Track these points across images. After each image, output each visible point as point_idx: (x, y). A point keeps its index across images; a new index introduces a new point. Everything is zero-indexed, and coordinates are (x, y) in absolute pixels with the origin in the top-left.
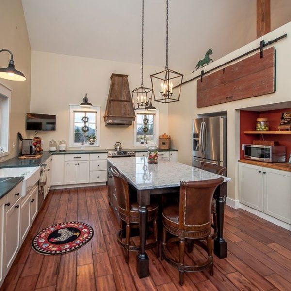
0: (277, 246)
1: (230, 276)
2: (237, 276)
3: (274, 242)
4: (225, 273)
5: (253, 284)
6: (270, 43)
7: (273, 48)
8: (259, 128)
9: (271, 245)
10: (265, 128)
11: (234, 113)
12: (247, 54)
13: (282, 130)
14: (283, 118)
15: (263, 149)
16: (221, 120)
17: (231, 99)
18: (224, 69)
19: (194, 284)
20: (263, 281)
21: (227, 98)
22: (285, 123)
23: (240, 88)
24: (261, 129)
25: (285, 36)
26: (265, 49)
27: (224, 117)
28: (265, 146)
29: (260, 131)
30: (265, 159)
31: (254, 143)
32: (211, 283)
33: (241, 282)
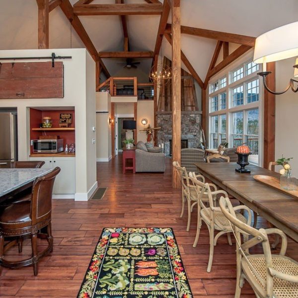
0: (72, 210)
1: (63, 243)
2: (66, 240)
3: (70, 209)
4: (58, 244)
5: (77, 237)
6: (60, 58)
7: (62, 62)
8: (45, 125)
9: (69, 212)
10: (50, 125)
11: (25, 110)
12: (39, 58)
13: (62, 127)
14: (61, 118)
15: (50, 143)
16: (12, 116)
17: (23, 96)
18: (13, 64)
19: (45, 266)
20: (80, 232)
21: (17, 95)
22: (62, 122)
23: (32, 87)
24: (47, 126)
25: (70, 57)
26: (56, 60)
27: (14, 113)
28: (52, 140)
29: (46, 128)
30: (52, 151)
31: (40, 138)
32: (55, 256)
33: (71, 241)
